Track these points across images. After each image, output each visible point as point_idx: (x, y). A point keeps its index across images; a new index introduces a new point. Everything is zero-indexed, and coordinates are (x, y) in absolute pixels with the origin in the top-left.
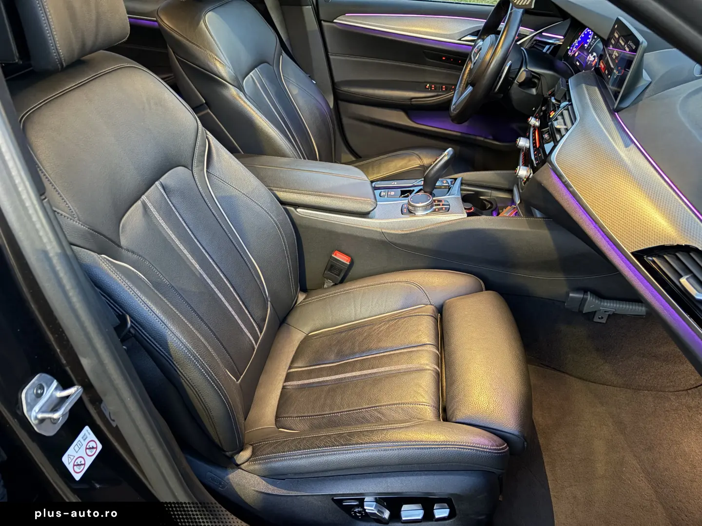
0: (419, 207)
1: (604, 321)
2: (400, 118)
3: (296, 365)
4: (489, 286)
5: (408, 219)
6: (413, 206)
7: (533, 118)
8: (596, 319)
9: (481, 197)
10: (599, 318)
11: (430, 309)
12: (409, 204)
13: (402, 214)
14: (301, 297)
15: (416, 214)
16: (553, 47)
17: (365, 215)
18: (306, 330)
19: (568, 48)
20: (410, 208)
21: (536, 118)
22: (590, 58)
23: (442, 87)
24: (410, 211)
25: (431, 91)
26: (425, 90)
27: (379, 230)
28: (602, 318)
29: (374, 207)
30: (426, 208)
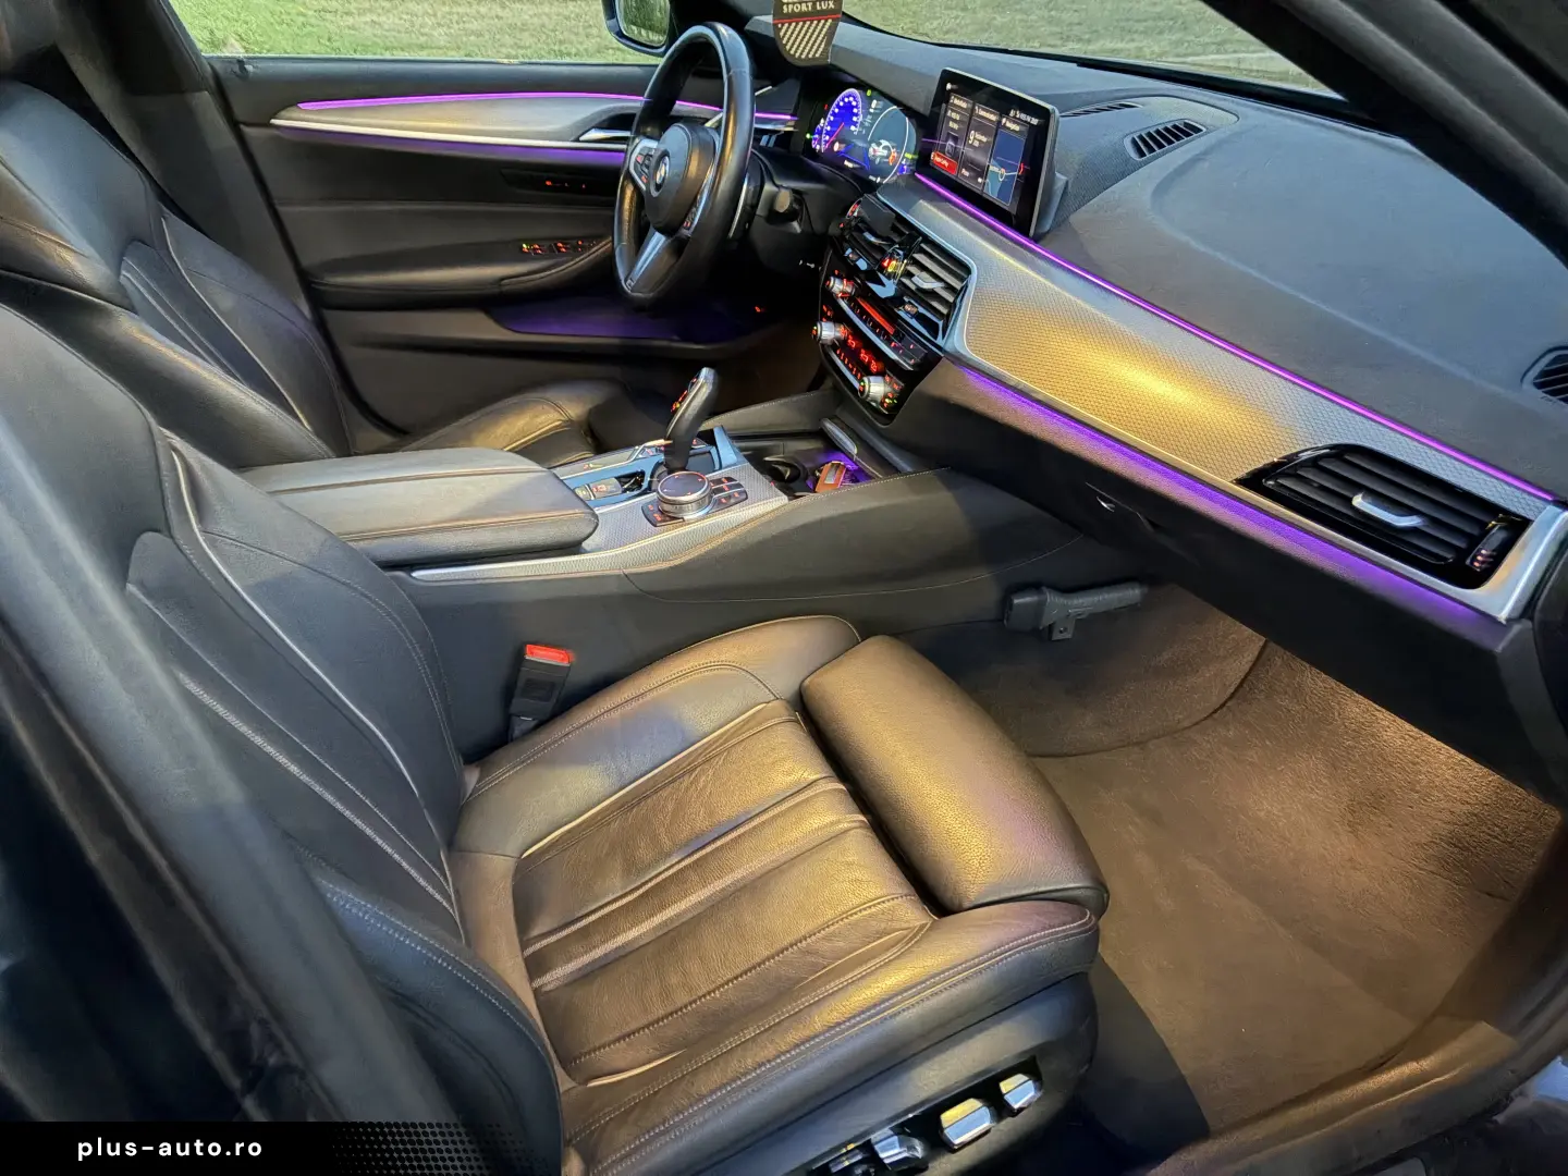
0: (688, 503)
1: (1068, 635)
2: (481, 328)
3: (535, 932)
4: (867, 629)
5: (669, 534)
6: (673, 503)
7: (837, 281)
8: (1057, 636)
9: (767, 459)
10: (1061, 632)
11: (779, 709)
12: (663, 500)
13: (656, 526)
14: (472, 777)
15: (686, 518)
16: (774, 138)
17: (572, 547)
18: (512, 847)
19: (808, 136)
20: (667, 507)
21: (840, 277)
22: (874, 151)
23: (556, 245)
24: (667, 515)
25: (538, 257)
26: (522, 257)
27: (617, 572)
28: (1066, 629)
29: (593, 526)
30: (700, 504)
